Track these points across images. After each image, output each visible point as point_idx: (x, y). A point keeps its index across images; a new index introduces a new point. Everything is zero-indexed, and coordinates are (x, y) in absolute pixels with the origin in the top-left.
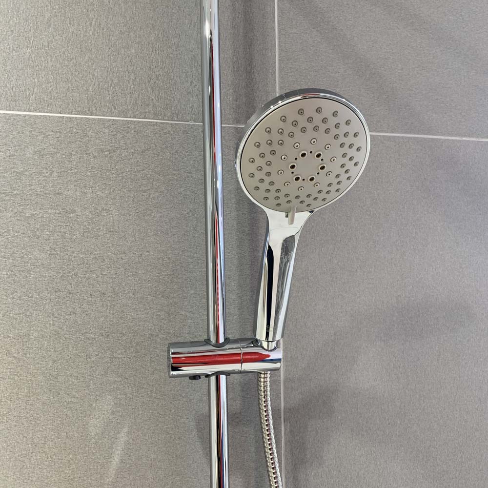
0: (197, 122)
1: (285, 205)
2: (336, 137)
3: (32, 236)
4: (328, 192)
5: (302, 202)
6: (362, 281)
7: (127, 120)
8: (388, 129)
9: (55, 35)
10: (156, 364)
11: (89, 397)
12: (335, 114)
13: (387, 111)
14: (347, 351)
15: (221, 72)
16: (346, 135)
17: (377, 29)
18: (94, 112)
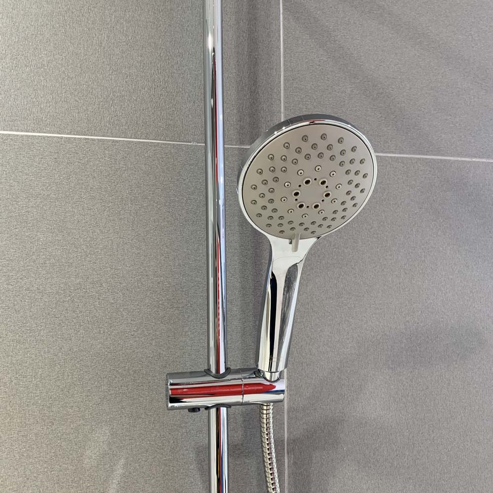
0: (200, 143)
1: (289, 232)
2: (341, 164)
3: (28, 260)
4: (333, 219)
5: (306, 229)
6: (369, 306)
7: (127, 141)
8: (396, 149)
9: (55, 54)
10: (154, 393)
11: (85, 427)
12: (340, 141)
13: (395, 131)
14: (353, 379)
15: (225, 92)
16: (352, 162)
17: (384, 49)
18: (93, 132)
